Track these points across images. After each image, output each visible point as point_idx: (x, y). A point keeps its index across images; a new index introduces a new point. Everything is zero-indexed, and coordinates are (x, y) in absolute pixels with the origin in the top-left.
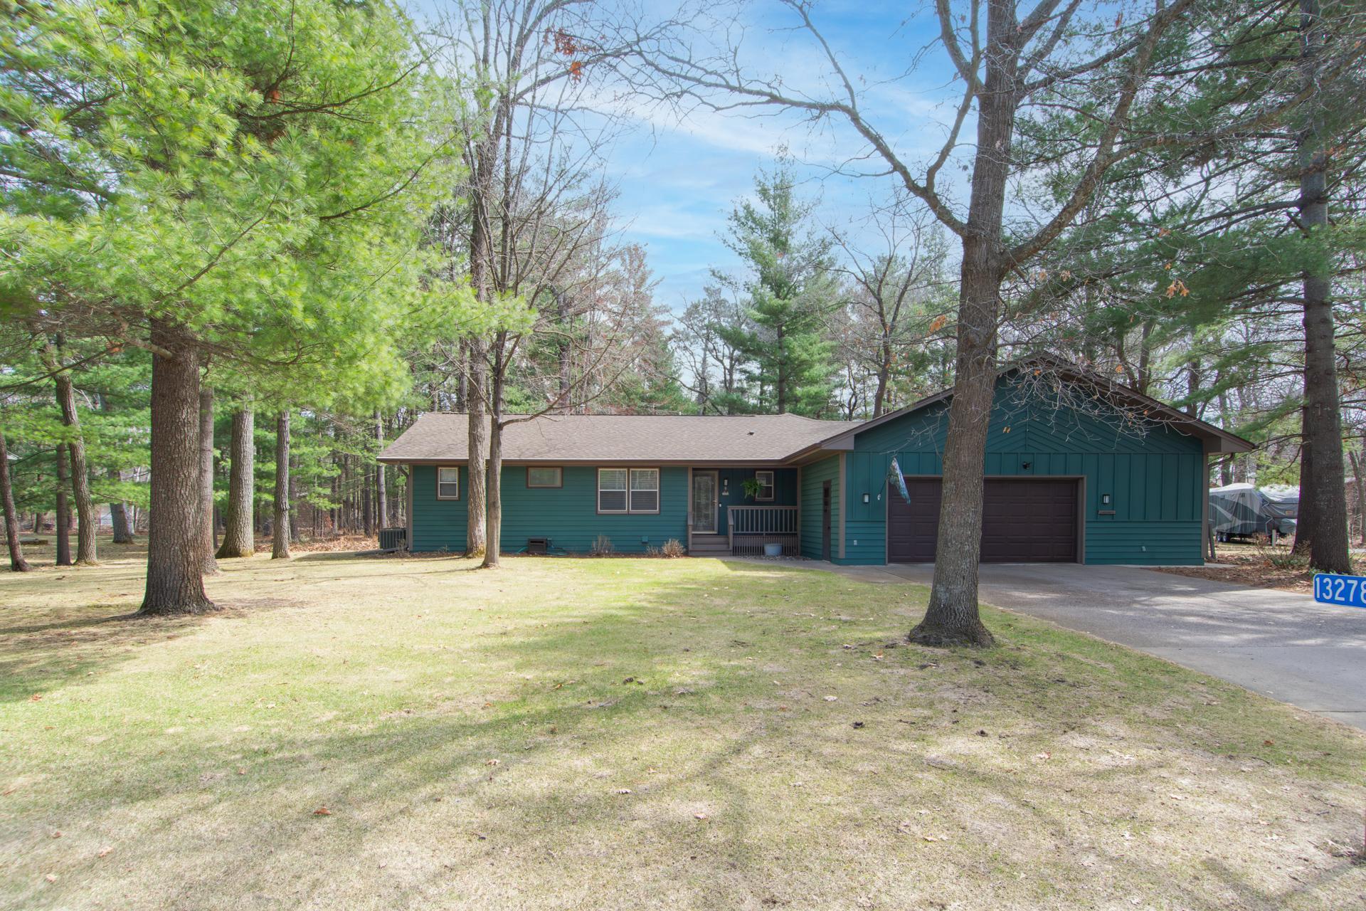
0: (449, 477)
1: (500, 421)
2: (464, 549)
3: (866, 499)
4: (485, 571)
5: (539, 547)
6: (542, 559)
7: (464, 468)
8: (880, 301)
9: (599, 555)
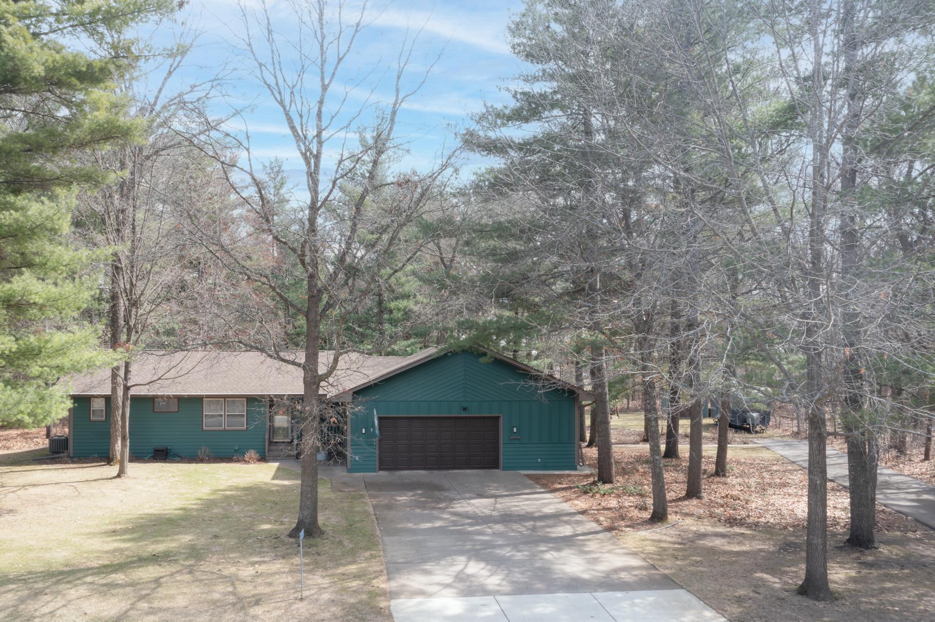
0: (98, 405)
1: (129, 384)
2: (107, 458)
3: (364, 431)
4: (118, 480)
5: (162, 455)
6: (163, 464)
7: (108, 399)
8: (439, 248)
9: (202, 461)
